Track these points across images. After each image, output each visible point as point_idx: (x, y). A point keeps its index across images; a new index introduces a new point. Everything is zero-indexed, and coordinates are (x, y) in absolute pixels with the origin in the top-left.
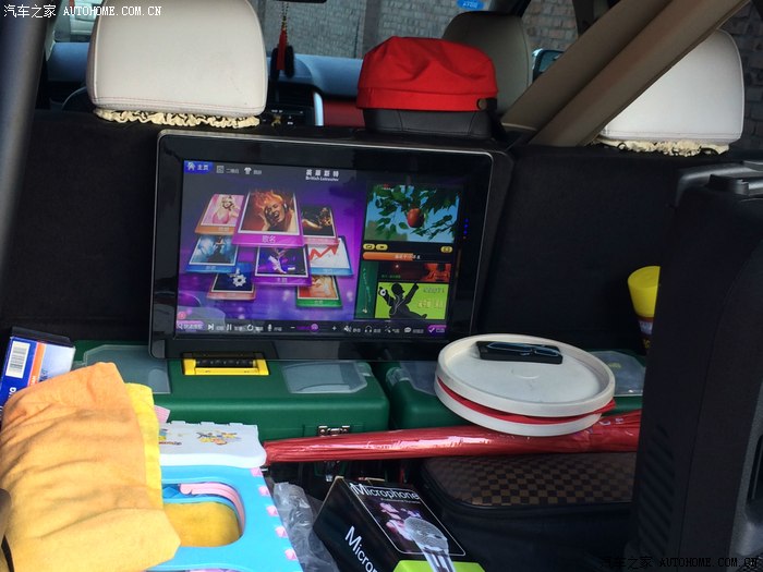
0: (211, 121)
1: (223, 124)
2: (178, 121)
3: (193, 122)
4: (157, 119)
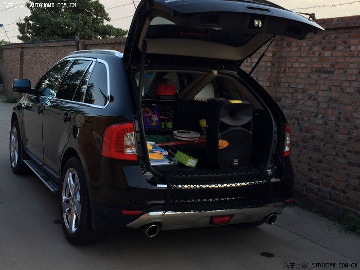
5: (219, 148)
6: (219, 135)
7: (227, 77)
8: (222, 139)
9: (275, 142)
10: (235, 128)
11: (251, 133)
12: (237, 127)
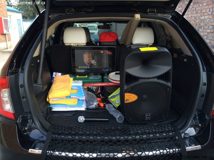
0: (79, 45)
1: (80, 45)
2: (75, 45)
3: (77, 45)
4: (72, 45)
5: (126, 102)
6: (126, 87)
7: (157, 21)
8: (129, 92)
9: (203, 96)
10: (147, 80)
11: (169, 84)
12: (148, 78)
